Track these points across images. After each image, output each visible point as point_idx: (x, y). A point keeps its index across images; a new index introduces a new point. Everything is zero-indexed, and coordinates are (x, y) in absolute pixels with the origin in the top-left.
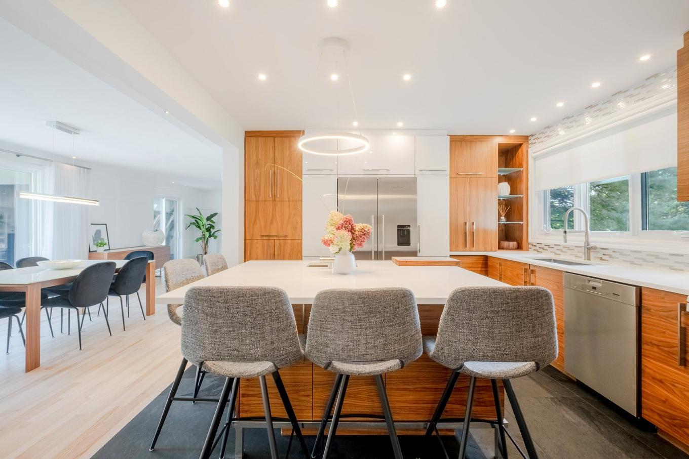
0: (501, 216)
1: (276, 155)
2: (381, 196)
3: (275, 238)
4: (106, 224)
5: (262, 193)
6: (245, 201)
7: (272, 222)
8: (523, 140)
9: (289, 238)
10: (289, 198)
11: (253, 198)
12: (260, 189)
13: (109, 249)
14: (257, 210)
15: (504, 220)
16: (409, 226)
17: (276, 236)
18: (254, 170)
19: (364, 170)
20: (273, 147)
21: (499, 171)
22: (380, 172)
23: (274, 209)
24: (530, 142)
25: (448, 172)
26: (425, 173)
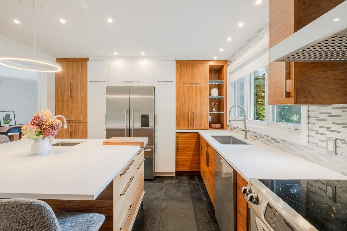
0: (213, 108)
1: (74, 72)
2: (132, 96)
3: (73, 122)
4: (14, 111)
5: (65, 95)
6: (56, 100)
7: (71, 112)
8: (224, 63)
9: (81, 121)
10: (81, 98)
11: (60, 98)
12: (64, 93)
13: (15, 125)
14: (63, 105)
15: (215, 111)
16: (149, 115)
17: (74, 121)
18: (61, 82)
19: (124, 81)
20: (72, 68)
21: (209, 82)
22: (134, 83)
23: (72, 105)
24: (228, 64)
25: (175, 82)
26: (161, 83)
